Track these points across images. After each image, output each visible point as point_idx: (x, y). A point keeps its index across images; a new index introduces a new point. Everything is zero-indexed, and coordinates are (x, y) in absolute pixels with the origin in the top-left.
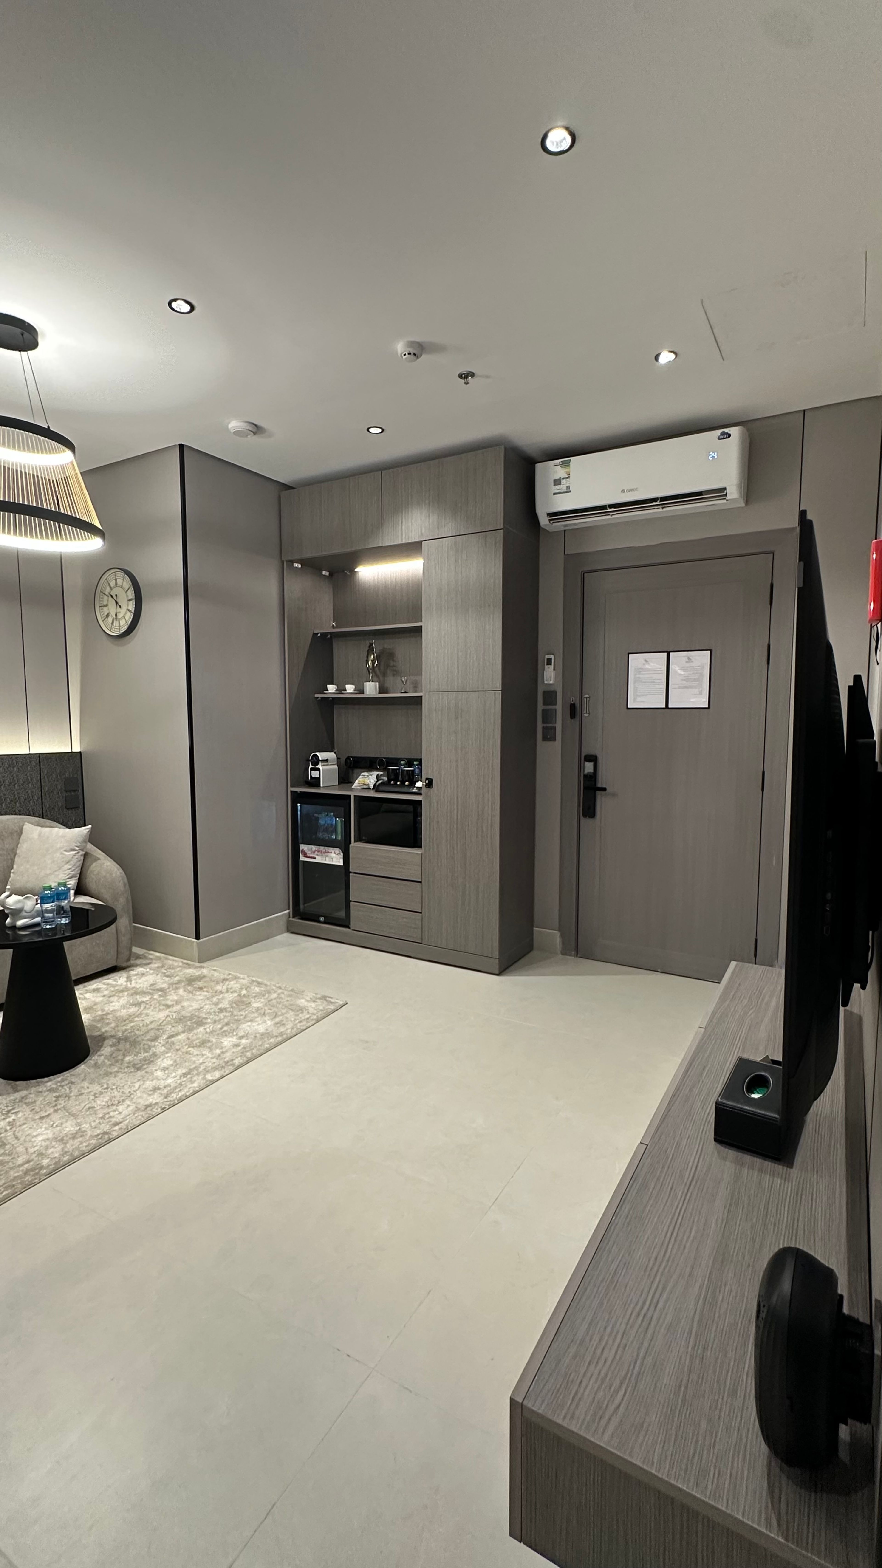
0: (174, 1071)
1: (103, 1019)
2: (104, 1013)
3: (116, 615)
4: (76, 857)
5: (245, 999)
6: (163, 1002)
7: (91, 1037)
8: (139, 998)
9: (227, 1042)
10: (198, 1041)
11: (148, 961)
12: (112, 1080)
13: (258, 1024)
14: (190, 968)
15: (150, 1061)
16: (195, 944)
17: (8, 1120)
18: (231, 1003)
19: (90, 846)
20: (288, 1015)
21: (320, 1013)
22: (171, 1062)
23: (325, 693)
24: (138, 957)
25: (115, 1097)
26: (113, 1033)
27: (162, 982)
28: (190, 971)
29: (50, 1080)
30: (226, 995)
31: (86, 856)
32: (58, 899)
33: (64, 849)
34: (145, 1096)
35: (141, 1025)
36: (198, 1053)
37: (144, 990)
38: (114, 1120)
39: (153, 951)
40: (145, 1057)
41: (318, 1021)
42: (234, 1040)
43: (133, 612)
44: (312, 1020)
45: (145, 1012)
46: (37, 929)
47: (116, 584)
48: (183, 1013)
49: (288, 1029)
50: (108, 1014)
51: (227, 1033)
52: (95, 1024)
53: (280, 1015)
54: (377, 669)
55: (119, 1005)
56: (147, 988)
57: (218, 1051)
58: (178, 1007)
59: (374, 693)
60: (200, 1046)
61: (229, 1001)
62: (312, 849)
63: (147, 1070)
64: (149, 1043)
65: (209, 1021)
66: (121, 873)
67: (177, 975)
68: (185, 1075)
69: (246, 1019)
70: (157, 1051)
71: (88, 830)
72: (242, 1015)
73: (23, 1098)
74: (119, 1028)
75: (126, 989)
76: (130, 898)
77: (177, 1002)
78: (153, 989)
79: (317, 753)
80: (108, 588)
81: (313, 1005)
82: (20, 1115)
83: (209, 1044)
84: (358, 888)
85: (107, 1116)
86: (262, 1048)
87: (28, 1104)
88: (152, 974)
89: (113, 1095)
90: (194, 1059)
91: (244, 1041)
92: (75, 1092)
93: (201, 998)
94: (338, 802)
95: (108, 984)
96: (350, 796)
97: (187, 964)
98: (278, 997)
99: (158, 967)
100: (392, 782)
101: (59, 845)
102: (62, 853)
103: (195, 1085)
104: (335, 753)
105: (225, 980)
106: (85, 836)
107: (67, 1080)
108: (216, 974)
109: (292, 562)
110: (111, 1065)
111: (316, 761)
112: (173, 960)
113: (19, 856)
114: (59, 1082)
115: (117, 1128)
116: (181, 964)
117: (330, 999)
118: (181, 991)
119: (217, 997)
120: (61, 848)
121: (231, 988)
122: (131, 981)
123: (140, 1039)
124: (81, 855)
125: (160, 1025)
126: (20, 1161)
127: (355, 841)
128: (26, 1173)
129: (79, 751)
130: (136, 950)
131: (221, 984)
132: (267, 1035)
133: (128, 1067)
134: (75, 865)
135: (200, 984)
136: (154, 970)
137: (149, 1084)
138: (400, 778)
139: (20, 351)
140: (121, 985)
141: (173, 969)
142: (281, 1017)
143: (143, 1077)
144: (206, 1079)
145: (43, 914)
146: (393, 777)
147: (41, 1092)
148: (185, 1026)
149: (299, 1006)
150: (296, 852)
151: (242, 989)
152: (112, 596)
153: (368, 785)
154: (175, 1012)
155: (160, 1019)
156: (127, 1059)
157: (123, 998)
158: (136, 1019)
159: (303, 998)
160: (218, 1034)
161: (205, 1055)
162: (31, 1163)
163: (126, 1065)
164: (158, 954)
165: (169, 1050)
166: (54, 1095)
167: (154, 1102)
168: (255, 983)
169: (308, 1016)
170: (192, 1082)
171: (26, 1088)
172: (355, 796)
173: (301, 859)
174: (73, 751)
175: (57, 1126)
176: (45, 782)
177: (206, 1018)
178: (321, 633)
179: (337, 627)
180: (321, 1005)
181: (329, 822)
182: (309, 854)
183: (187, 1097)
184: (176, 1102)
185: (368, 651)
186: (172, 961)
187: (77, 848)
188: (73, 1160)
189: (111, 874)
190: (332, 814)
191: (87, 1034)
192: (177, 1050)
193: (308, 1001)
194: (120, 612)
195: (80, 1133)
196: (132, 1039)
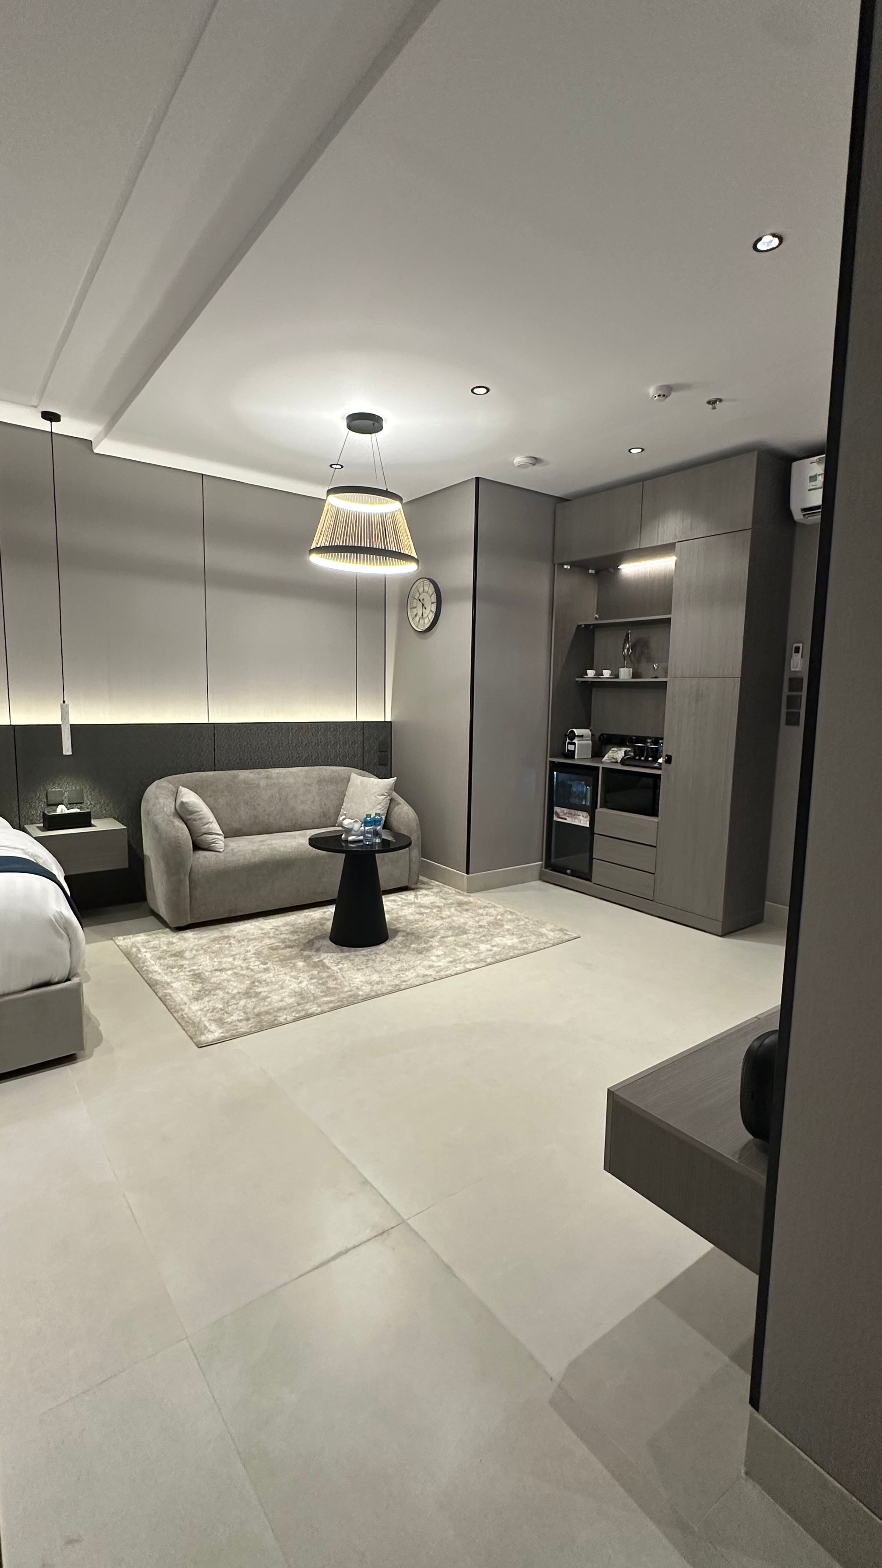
0: (444, 958)
1: (398, 919)
2: (398, 915)
3: (422, 615)
4: (385, 800)
5: (499, 922)
6: (440, 915)
7: (390, 929)
8: (423, 910)
9: (483, 947)
10: (461, 943)
11: (431, 887)
12: (402, 957)
13: (507, 940)
14: (460, 895)
15: (427, 950)
16: (465, 878)
17: (338, 967)
18: (489, 923)
19: (394, 793)
20: (531, 938)
21: (557, 940)
22: (443, 953)
23: (584, 678)
24: (423, 883)
25: (404, 966)
26: (404, 929)
27: (439, 902)
28: (461, 898)
29: (363, 950)
30: (486, 917)
31: (391, 800)
32: (375, 825)
33: (377, 794)
34: (423, 969)
35: (423, 927)
36: (461, 950)
37: (427, 905)
38: (402, 979)
39: (434, 880)
40: (424, 947)
41: (553, 945)
42: (489, 947)
43: (435, 612)
44: (550, 943)
45: (427, 919)
46: (361, 844)
47: (424, 590)
48: (453, 924)
49: (530, 947)
50: (401, 917)
51: (483, 942)
52: (392, 921)
53: (525, 936)
54: (632, 657)
55: (408, 912)
56: (428, 904)
57: (476, 952)
58: (449, 920)
59: (628, 678)
60: (463, 947)
61: (487, 922)
62: (564, 811)
63: (426, 954)
64: (428, 939)
65: (471, 932)
66: (415, 816)
67: (451, 899)
68: (451, 962)
69: (498, 935)
70: (433, 944)
71: (394, 781)
72: (496, 932)
73: (347, 956)
74: (408, 926)
75: (414, 903)
76: (420, 836)
77: (449, 917)
78: (433, 906)
79: (574, 730)
80: (418, 594)
81: (552, 933)
82: (345, 965)
83: (469, 946)
84: (600, 848)
85: (398, 976)
86: (508, 955)
87: (350, 961)
88: (432, 896)
89: (402, 965)
90: (458, 953)
91: (495, 949)
92: (378, 959)
93: (467, 916)
94: (588, 772)
95: (401, 898)
96: (599, 767)
97: (458, 892)
98: (526, 924)
99: (437, 892)
100: (637, 758)
101: (374, 791)
102: (376, 797)
103: (458, 969)
104: (590, 731)
105: (485, 907)
106: (392, 785)
107: (374, 951)
108: (479, 902)
109: (563, 564)
110: (402, 948)
111: (573, 736)
112: (449, 889)
113: (347, 797)
114: (369, 952)
115: (404, 983)
116: (454, 892)
117: (566, 932)
118: (453, 910)
119: (478, 918)
120: (375, 793)
121: (489, 913)
122: (417, 898)
123: (422, 935)
124: (389, 799)
125: (436, 929)
126: (346, 989)
127: (601, 807)
128: (350, 996)
129: (390, 720)
130: (421, 878)
131: (483, 909)
132: (513, 947)
133: (413, 951)
134: (384, 806)
135: (466, 907)
136: (434, 893)
137: (426, 963)
138: (645, 755)
139: (371, 434)
140: (411, 900)
141: (448, 894)
142: (525, 938)
143: (423, 958)
144: (465, 967)
145: (365, 834)
146: (638, 752)
147: (358, 955)
148: (453, 933)
149: (540, 933)
150: (551, 813)
151: (498, 915)
152: (420, 600)
153: (616, 759)
154: (447, 923)
155: (436, 925)
156: (413, 946)
157: (411, 909)
158: (420, 923)
159: (544, 928)
160: (477, 941)
161: (466, 952)
162: (353, 992)
163: (412, 949)
164: (437, 883)
165: (441, 945)
166: (366, 958)
167: (429, 974)
168: (508, 912)
169: (546, 940)
170: (456, 967)
171: (349, 951)
172: (603, 768)
173: (554, 819)
174: (386, 721)
175: (367, 976)
176: (365, 743)
177: (469, 930)
178: (584, 625)
179: (600, 618)
180: (558, 935)
181: (580, 789)
182: (561, 814)
183: (452, 976)
184: (444, 977)
185: (625, 640)
186: (447, 889)
187: (386, 794)
188: (377, 996)
189: (408, 816)
190: (584, 783)
191: (388, 927)
192: (448, 946)
193: (547, 930)
194: (425, 613)
195: (381, 982)
196: (416, 935)
